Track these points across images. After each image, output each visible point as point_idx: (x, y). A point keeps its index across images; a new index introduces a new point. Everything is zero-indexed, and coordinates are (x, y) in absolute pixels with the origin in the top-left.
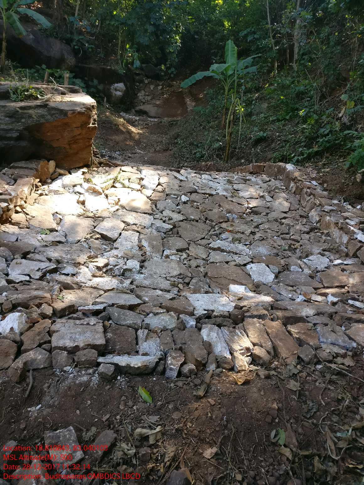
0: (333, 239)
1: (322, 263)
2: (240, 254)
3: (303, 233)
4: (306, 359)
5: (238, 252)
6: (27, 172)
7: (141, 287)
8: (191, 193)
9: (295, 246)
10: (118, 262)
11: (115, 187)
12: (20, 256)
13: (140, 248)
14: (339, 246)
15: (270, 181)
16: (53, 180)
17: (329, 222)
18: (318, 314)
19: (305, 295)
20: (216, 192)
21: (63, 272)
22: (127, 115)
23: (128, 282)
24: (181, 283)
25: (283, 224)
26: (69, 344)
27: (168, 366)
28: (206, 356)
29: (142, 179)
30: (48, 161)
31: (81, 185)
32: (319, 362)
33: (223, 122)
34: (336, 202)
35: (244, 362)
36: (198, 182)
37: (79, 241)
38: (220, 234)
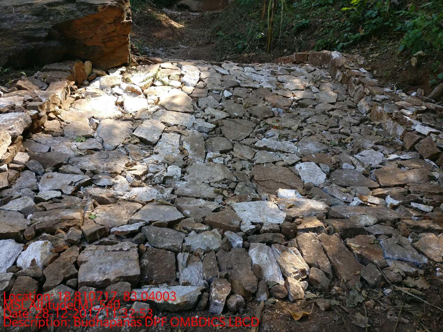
0: (385, 130)
1: (376, 159)
2: (287, 153)
3: (353, 126)
4: (371, 282)
5: (285, 150)
6: (60, 74)
7: (183, 196)
8: (234, 87)
9: (346, 140)
10: (158, 169)
11: (154, 85)
12: (51, 169)
13: (181, 151)
14: (394, 138)
15: (315, 70)
16: (91, 81)
17: (381, 113)
18: (379, 222)
19: (361, 198)
20: (260, 85)
21: (98, 184)
22: (170, 11)
23: (169, 190)
24: (225, 189)
25: (331, 116)
26: (98, 278)
27: (212, 300)
28: (256, 284)
29: (182, 75)
30: (84, 62)
31: (119, 85)
32: (387, 285)
33: (264, 12)
34: (388, 90)
35: (300, 289)
36: (241, 76)
37: (116, 147)
38: (266, 131)
